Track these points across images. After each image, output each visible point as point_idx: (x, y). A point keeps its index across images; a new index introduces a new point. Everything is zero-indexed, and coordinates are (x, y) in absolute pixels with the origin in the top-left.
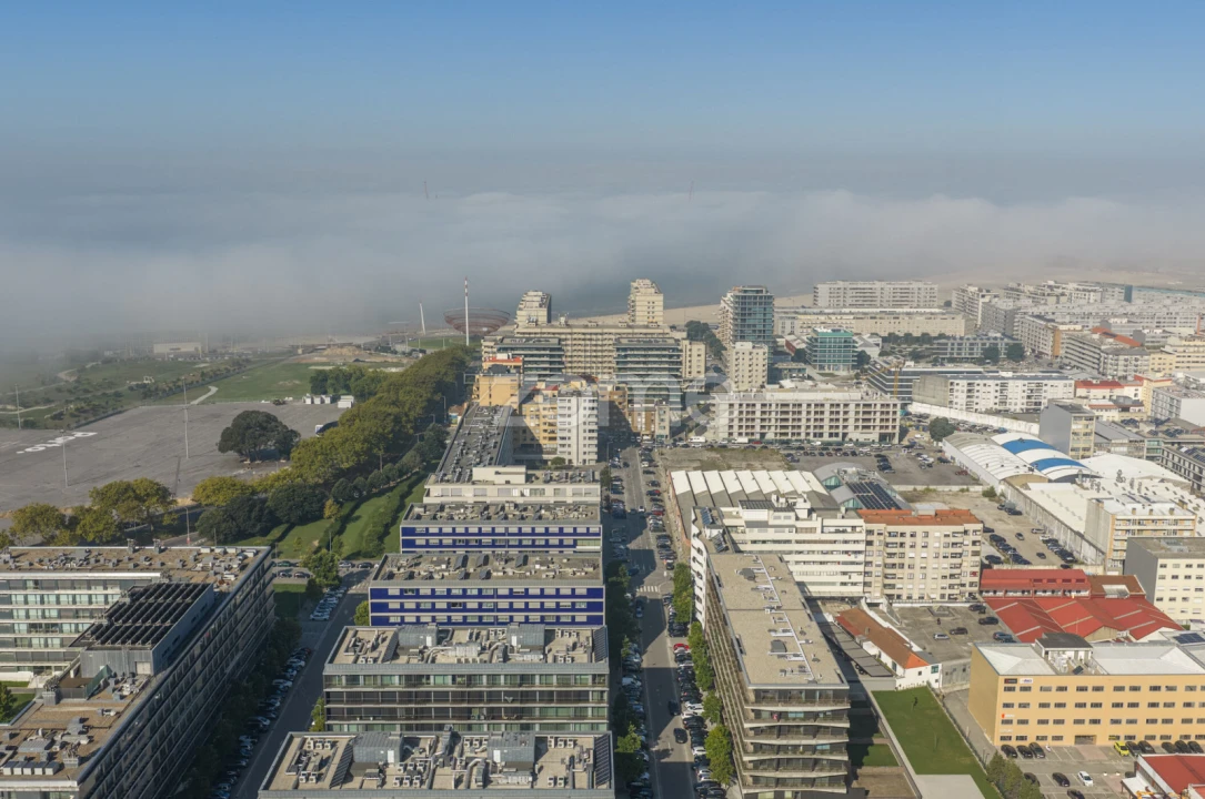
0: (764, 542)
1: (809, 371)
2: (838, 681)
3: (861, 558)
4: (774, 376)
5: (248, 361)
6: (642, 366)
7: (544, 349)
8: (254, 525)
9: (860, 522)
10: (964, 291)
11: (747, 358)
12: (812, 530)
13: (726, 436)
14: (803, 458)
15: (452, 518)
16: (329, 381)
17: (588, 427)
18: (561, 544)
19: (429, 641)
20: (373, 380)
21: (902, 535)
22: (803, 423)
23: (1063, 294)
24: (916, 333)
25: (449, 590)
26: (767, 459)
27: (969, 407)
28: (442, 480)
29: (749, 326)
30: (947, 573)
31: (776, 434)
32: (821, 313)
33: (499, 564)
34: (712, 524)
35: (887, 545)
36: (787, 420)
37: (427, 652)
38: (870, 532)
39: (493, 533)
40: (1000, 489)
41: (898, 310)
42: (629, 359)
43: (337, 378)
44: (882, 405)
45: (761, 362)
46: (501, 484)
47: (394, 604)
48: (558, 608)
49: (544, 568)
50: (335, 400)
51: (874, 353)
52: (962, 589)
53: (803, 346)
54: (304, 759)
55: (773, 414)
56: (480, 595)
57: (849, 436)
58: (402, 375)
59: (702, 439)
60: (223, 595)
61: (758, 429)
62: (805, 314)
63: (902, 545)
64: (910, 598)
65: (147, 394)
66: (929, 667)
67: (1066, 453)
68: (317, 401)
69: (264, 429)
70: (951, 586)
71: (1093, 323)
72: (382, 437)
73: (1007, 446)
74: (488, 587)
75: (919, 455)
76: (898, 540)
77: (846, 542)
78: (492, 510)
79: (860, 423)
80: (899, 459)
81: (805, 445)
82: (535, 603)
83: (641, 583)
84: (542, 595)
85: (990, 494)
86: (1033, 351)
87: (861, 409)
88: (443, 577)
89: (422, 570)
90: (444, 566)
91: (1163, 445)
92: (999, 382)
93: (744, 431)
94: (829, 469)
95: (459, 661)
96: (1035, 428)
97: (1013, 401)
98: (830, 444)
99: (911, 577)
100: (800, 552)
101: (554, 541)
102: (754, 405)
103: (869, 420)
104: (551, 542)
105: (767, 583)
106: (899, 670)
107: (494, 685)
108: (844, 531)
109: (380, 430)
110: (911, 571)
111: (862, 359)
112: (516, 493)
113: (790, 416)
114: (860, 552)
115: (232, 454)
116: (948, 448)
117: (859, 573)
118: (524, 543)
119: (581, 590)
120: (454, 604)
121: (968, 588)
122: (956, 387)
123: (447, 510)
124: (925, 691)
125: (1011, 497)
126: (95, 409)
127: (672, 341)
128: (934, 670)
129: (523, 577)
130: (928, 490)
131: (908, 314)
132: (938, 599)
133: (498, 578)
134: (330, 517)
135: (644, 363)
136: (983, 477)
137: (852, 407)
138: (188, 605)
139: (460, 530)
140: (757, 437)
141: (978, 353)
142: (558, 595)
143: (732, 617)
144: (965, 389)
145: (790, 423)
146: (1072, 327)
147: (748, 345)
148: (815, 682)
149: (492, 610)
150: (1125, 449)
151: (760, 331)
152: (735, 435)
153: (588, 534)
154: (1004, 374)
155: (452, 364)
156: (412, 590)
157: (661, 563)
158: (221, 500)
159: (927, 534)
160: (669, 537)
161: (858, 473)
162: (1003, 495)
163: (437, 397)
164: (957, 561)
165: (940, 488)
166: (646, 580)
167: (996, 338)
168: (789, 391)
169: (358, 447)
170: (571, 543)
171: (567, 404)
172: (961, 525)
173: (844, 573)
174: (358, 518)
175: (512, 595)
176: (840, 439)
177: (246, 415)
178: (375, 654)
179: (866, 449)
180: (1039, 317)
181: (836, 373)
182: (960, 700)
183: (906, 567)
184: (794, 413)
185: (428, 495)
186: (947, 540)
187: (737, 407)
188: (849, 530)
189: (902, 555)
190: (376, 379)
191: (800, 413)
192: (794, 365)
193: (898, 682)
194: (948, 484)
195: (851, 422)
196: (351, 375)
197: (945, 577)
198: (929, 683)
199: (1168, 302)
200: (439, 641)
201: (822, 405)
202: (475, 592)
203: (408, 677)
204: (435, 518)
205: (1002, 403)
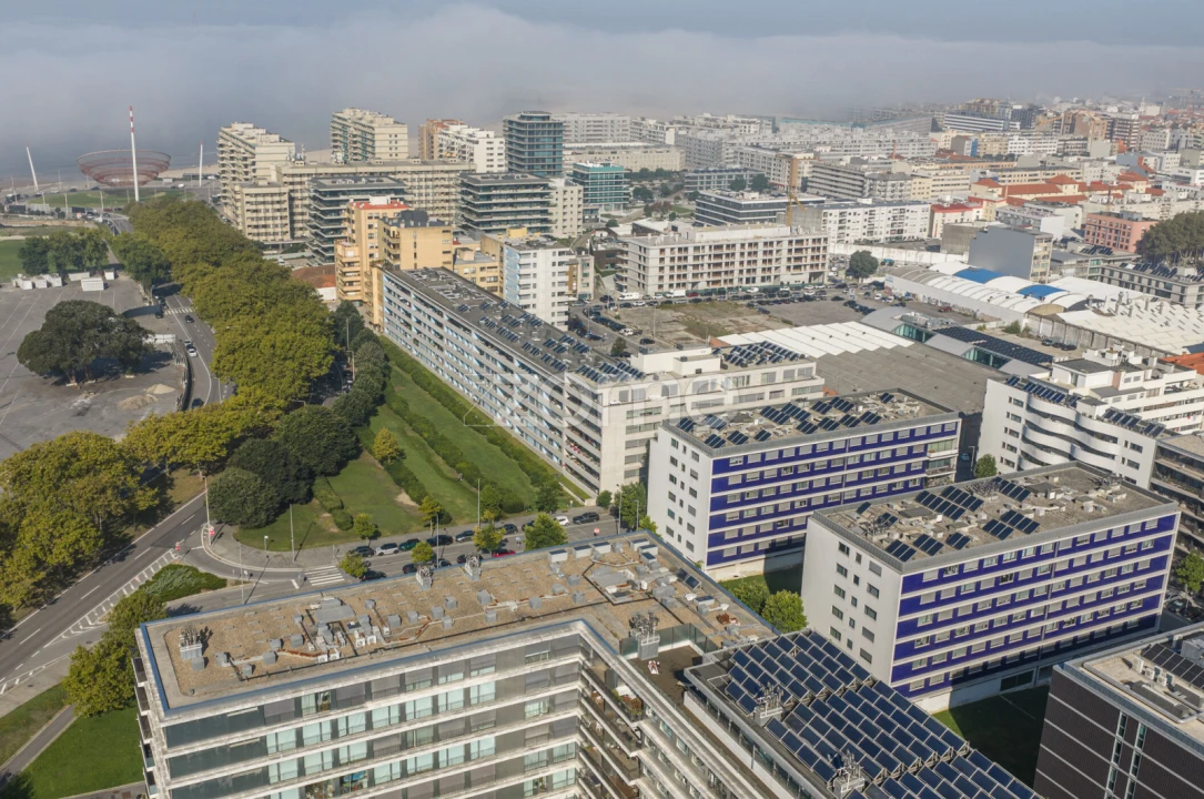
6: (509, 209)
11: (562, 197)
12: (1156, 392)
13: (657, 290)
17: (557, 289)
18: (910, 454)
22: (737, 267)
25: (999, 559)
29: (538, 160)
31: (708, 282)
36: (719, 265)
39: (830, 450)
40: (1025, 322)
42: (494, 201)
44: (814, 240)
46: (689, 374)
47: (928, 596)
48: (1122, 556)
50: (65, 280)
55: (706, 258)
56: (1037, 556)
57: (781, 279)
68: (40, 284)
74: (1047, 542)
79: (792, 263)
82: (1097, 556)
84: (1109, 539)
87: (793, 246)
91: (1102, 264)
92: (867, 209)
93: (675, 281)
97: (879, 230)
98: (767, 289)
101: (902, 450)
102: (686, 249)
103: (801, 258)
104: (898, 453)
113: (724, 260)
116: (900, 283)
118: (866, 460)
119: (1153, 522)
122: (829, 218)
135: (511, 205)
140: (690, 287)
142: (1125, 535)
144: (838, 219)
145: (723, 268)
146: (806, 156)
147: (560, 183)
149: (1046, 578)
150: (1072, 270)
151: (549, 166)
152: (666, 288)
153: (942, 434)
156: (956, 568)
162: (1029, 329)
170: (922, 450)
171: (533, 259)
175: (1074, 547)
176: (773, 283)
184: (727, 255)
187: (668, 252)
191: (733, 255)
201: (756, 244)
202: (1033, 554)
205: (871, 233)
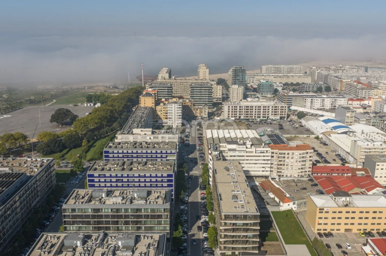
0: (234, 156)
1: (258, 95)
2: (256, 212)
3: (269, 162)
4: (245, 97)
5: (68, 91)
7: (166, 87)
8: (57, 149)
9: (269, 149)
10: (311, 68)
11: (236, 91)
12: (252, 152)
13: (227, 117)
14: (253, 125)
15: (122, 148)
16: (93, 98)
17: (178, 114)
18: (162, 157)
19: (104, 195)
20: (107, 98)
21: (284, 154)
22: (254, 113)
23: (344, 70)
24: (295, 83)
25: (116, 175)
26: (241, 126)
27: (311, 108)
28: (122, 133)
29: (237, 80)
30: (300, 167)
31: (244, 117)
32: (263, 76)
33: (136, 165)
34: (216, 150)
35: (279, 157)
37: (103, 199)
38: (273, 153)
39: (137, 153)
40: (321, 136)
41: (289, 75)
43: (95, 97)
44: (281, 107)
45: (241, 92)
46: (142, 135)
47: (96, 180)
48: (157, 181)
49: (152, 166)
50: (94, 104)
51: (280, 89)
52: (306, 173)
53: (256, 87)
54: (45, 244)
55: (243, 110)
56: (128, 176)
57: (270, 118)
58: (117, 96)
59: (219, 118)
60: (31, 177)
61: (238, 115)
62: (257, 76)
63: (284, 157)
64: (286, 176)
65: (32, 102)
66: (292, 203)
67: (344, 124)
68: (89, 105)
69: (66, 114)
70: (301, 172)
71: (354, 79)
72: (106, 118)
73: (323, 121)
74: (131, 173)
75: (293, 124)
76: (283, 156)
77: (264, 156)
78: (137, 144)
79: (273, 113)
80: (286, 125)
81: (254, 120)
82: (148, 180)
83: (192, 170)
84: (151, 176)
85: (317, 138)
86: (334, 88)
87: (274, 108)
88: (115, 170)
89: (107, 167)
90: (116, 166)
91: (378, 121)
92: (322, 99)
93: (233, 115)
94: (261, 130)
95: (114, 203)
96: (334, 115)
97: (326, 105)
98: (263, 120)
99: (287, 169)
100: (248, 160)
101: (159, 156)
102: (237, 107)
103: (276, 112)
104: (158, 156)
105: (233, 173)
106: (281, 204)
107: (127, 212)
108: (264, 153)
109: (105, 115)
110: (287, 167)
111: (276, 91)
112: (148, 138)
113: (249, 111)
114: (269, 160)
115: (55, 123)
116: (303, 122)
117: (269, 167)
118: (148, 156)
119: (165, 175)
120: (119, 180)
121: (308, 173)
122: (307, 101)
123: (121, 144)
124: (290, 211)
125: (324, 139)
126: (12, 107)
127: (210, 85)
128: (294, 204)
129: (143, 170)
130: (295, 136)
131: (292, 76)
132: (297, 177)
133: (135, 170)
134: (84, 146)
135: (200, 92)
136: (315, 132)
137: (271, 108)
138: (14, 181)
139: (125, 151)
140: (238, 118)
141: (315, 89)
142: (156, 176)
143: (219, 185)
144: (310, 101)
145: (249, 113)
146: (347, 80)
147: (236, 86)
148: (247, 212)
149: (132, 182)
150: (364, 122)
151: (241, 81)
152: (230, 117)
153: (171, 153)
154: (323, 96)
155: (135, 92)
156: (103, 175)
157: (200, 162)
158: (45, 140)
159: (293, 154)
160: (204, 154)
161: (271, 131)
162: (322, 138)
163: (129, 104)
164: (304, 163)
165: (300, 136)
166: (194, 169)
167: (321, 84)
168: (250, 102)
169: (96, 121)
170: (165, 156)
171: (171, 106)
172: (306, 150)
173: (263, 167)
174: (95, 146)
175: (139, 176)
176: (266, 118)
177: (60, 110)
178: (83, 200)
179: (275, 122)
180: (336, 77)
181: (267, 96)
182: (303, 215)
183: (285, 165)
184: (251, 109)
185: (117, 139)
186: (300, 155)
187: (231, 107)
188: (265, 152)
189: (284, 161)
190: (108, 97)
191: (252, 109)
192: (252, 93)
193: (281, 208)
194: (303, 134)
195: (270, 113)
196: (100, 96)
197: (299, 169)
198: (292, 208)
199: (380, 72)
200: (108, 195)
201: (260, 107)
202: (126, 175)
203: (94, 210)
204: (116, 147)
205: (323, 106)
